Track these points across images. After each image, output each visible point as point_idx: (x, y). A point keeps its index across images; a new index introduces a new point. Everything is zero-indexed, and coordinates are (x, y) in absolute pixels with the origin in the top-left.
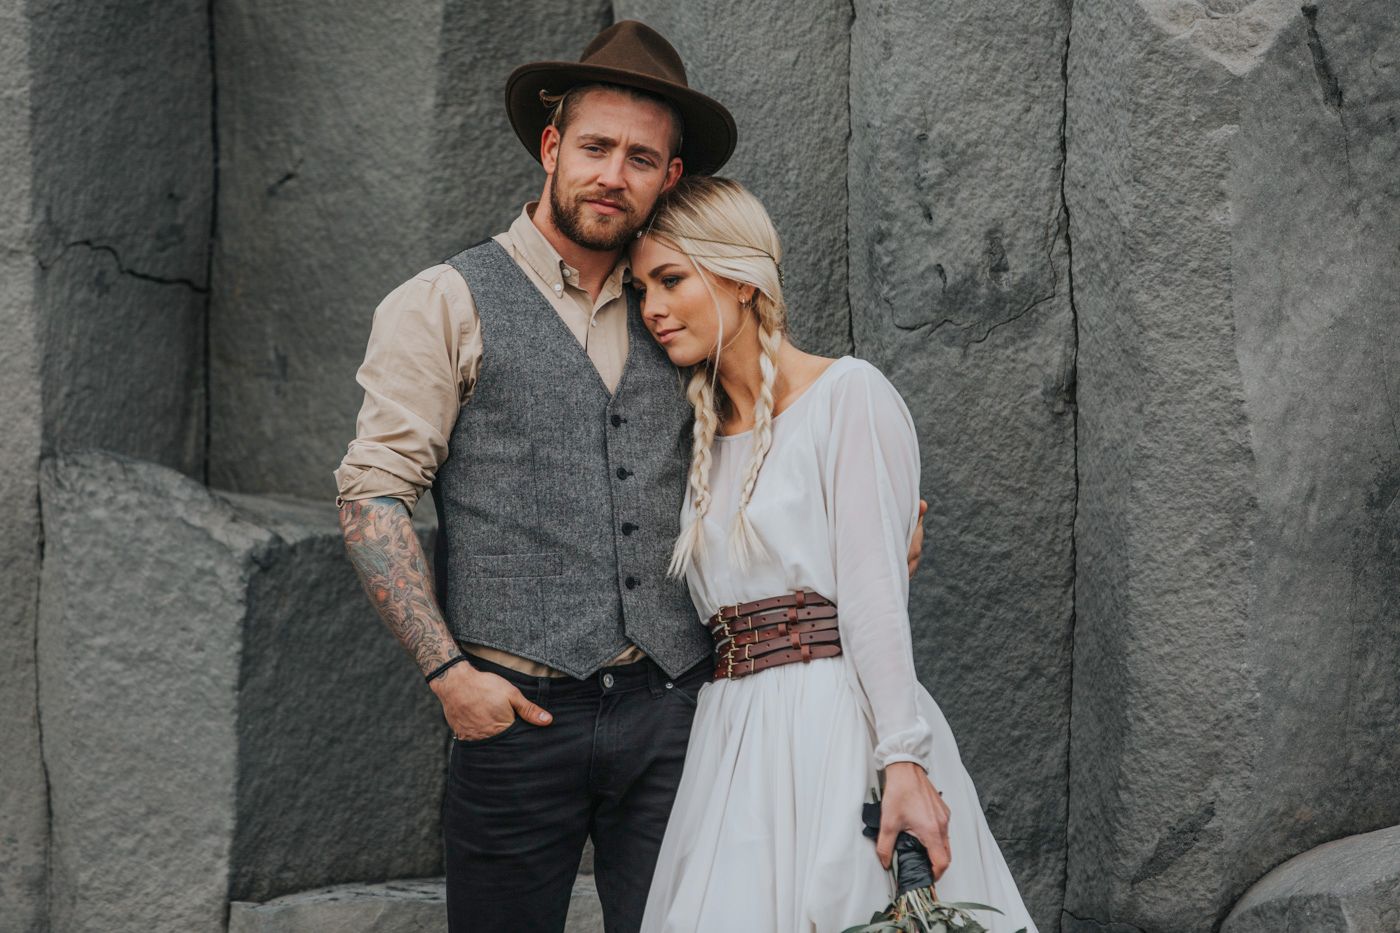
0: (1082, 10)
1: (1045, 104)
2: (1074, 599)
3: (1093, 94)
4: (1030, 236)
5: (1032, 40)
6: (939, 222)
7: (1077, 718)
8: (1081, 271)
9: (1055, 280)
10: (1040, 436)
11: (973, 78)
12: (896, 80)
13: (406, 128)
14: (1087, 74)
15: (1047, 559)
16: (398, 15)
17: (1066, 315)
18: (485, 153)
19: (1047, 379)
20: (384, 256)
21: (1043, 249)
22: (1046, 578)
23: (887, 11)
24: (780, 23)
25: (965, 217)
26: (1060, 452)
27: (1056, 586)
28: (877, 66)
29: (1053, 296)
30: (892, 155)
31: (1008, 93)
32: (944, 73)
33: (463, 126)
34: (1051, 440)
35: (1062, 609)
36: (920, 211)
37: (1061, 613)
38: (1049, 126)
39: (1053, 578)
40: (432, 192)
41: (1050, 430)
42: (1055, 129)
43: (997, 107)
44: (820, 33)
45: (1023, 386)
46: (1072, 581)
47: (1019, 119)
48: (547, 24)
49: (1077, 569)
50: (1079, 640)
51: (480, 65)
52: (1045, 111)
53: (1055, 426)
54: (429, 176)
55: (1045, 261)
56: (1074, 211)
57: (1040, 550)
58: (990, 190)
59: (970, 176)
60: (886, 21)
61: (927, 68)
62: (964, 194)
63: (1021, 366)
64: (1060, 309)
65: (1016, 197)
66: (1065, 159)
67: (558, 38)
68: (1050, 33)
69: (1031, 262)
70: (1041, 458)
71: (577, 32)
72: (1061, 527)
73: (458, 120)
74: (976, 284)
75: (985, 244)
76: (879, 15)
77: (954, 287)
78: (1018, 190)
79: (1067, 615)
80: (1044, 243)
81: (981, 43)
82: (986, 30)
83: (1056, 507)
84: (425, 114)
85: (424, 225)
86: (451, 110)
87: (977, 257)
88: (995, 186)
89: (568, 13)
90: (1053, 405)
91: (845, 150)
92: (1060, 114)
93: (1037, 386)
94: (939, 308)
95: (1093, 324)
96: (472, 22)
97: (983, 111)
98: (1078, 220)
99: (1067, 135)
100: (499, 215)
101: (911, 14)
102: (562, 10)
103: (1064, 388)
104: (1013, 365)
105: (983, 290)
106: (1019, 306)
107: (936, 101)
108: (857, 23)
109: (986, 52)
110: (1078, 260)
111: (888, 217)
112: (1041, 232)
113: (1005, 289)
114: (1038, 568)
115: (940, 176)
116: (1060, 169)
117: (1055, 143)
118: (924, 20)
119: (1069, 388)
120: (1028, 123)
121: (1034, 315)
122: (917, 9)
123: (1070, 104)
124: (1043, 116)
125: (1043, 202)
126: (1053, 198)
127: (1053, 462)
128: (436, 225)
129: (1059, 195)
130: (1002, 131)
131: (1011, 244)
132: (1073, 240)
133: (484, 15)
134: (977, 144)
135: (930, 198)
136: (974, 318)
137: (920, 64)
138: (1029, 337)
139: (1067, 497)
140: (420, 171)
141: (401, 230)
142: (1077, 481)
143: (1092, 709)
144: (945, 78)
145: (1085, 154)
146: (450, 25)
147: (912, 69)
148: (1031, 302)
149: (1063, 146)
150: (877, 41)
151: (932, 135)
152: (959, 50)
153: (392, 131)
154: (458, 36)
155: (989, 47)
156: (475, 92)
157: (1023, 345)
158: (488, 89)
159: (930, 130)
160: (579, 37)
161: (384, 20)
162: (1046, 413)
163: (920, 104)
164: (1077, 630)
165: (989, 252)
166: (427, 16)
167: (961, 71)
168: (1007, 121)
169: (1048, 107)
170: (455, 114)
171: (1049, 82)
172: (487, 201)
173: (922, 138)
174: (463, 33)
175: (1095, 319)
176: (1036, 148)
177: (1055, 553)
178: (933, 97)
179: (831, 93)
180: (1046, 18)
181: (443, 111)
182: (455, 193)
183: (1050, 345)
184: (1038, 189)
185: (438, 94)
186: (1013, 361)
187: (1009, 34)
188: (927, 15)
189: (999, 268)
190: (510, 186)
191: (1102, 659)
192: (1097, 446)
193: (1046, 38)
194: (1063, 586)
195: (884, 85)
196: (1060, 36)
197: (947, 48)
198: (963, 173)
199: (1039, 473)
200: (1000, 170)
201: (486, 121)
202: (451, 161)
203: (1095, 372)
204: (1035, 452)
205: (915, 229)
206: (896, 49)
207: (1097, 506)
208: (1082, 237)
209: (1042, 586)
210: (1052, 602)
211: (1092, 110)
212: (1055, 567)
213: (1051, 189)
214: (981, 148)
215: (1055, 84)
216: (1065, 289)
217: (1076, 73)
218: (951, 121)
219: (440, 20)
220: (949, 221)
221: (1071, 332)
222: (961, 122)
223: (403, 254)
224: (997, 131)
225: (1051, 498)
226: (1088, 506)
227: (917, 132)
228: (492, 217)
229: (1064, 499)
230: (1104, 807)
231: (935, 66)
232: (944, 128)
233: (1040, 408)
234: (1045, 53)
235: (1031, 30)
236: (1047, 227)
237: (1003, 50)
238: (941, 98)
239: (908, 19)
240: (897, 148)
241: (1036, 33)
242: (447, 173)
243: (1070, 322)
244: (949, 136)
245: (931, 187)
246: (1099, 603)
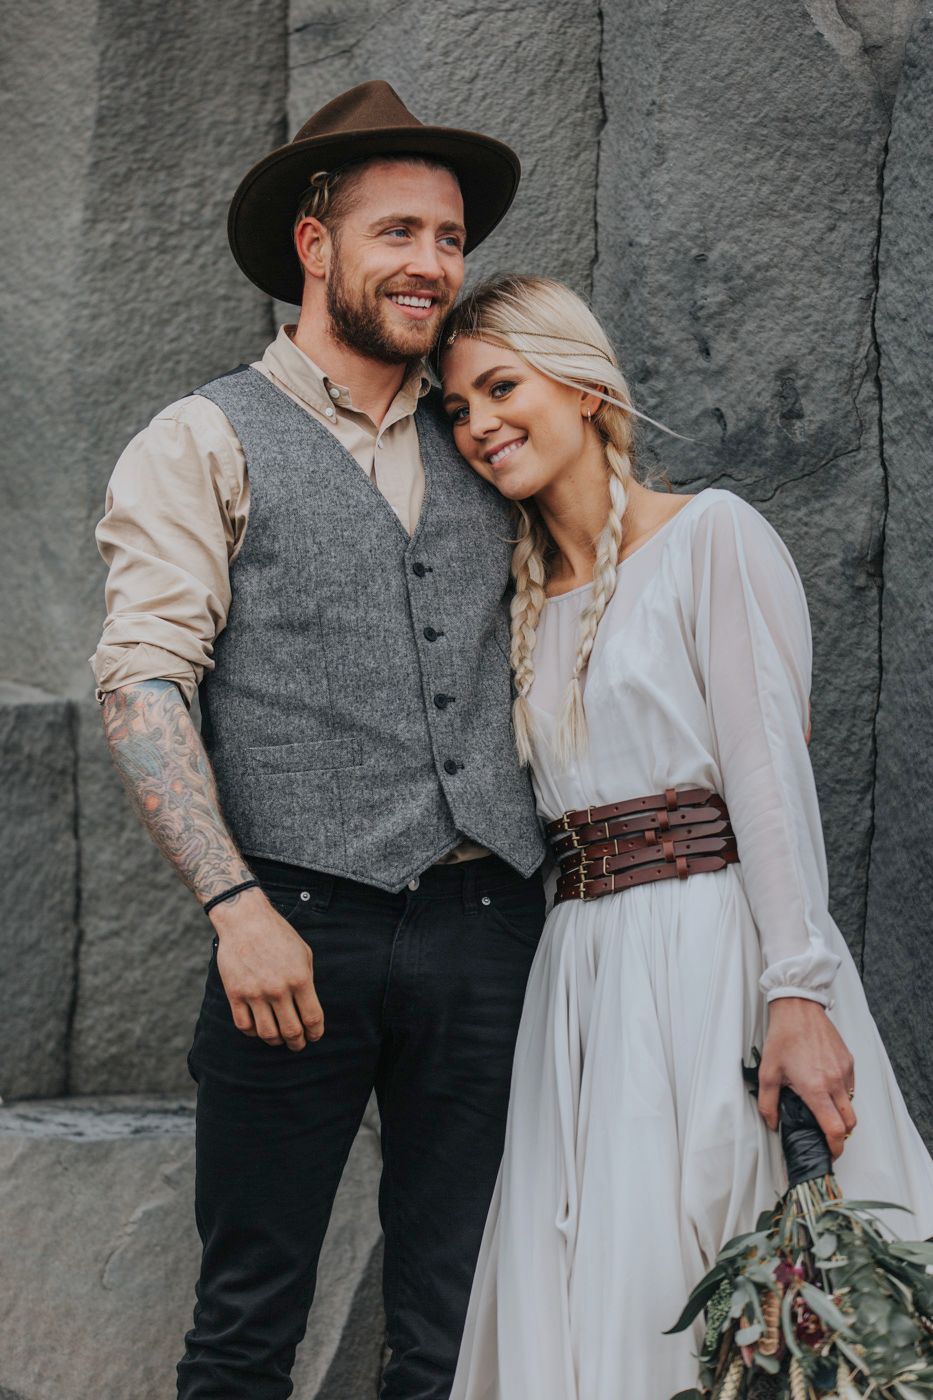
0: (908, 110)
1: (854, 222)
2: (873, 808)
3: (923, 208)
4: (830, 377)
5: (841, 146)
6: (718, 359)
7: (874, 949)
8: (897, 421)
9: (861, 430)
10: (836, 614)
11: (765, 190)
12: (669, 190)
13: (47, 247)
14: (914, 185)
15: (840, 759)
16: (41, 119)
17: (876, 471)
18: (138, 277)
19: (848, 547)
20: (17, 391)
21: (847, 393)
22: (838, 782)
23: (661, 109)
24: (515, 126)
25: (750, 353)
26: (859, 634)
27: (850, 792)
28: (643, 175)
29: (858, 449)
30: (664, 278)
31: (808, 209)
32: (731, 182)
33: (114, 245)
34: (849, 619)
35: (857, 819)
36: (695, 345)
37: (855, 824)
38: (858, 248)
39: (847, 782)
40: (77, 319)
41: (849, 608)
42: (867, 252)
43: (794, 224)
44: (564, 138)
45: (817, 555)
46: (870, 786)
47: (822, 239)
48: (214, 133)
49: (878, 772)
50: (878, 857)
51: (135, 177)
52: (855, 230)
53: (856, 603)
54: (74, 301)
55: (849, 408)
56: (890, 349)
57: (832, 748)
58: (783, 323)
59: (759, 305)
60: (660, 121)
61: (709, 177)
62: (751, 326)
63: (814, 531)
64: (866, 465)
65: (815, 331)
66: (877, 287)
67: (225, 150)
68: (864, 139)
69: (832, 408)
70: (836, 640)
71: (246, 143)
72: (858, 722)
73: (109, 239)
74: (763, 433)
75: (775, 386)
76: (649, 114)
77: (735, 435)
78: (817, 323)
79: (863, 826)
80: (848, 386)
81: (777, 148)
82: (784, 133)
83: (854, 698)
84: (72, 230)
85: (66, 356)
86: (101, 226)
87: (765, 401)
88: (788, 317)
89: (236, 122)
90: (853, 578)
91: (590, 276)
92: (874, 234)
93: (835, 556)
94: (716, 460)
95: (913, 483)
96: (128, 128)
97: (776, 229)
98: (894, 358)
99: (881, 259)
100: (151, 348)
101: (692, 112)
102: (231, 118)
103: (869, 558)
104: (805, 529)
105: (772, 440)
106: (815, 460)
107: (718, 215)
108: (608, 126)
109: (782, 159)
110: (892, 407)
111: (657, 351)
112: (844, 373)
113: (799, 439)
114: (829, 770)
115: (721, 304)
116: (871, 299)
117: (865, 268)
118: (707, 119)
119: (873, 560)
120: (832, 243)
121: (834, 471)
122: (698, 107)
123: (887, 222)
124: (851, 236)
125: (848, 338)
126: (861, 333)
127: (851, 645)
128: (80, 357)
129: (868, 330)
130: (800, 253)
131: (806, 387)
132: (884, 383)
133: (141, 120)
134: (768, 267)
135: (708, 330)
136: (759, 472)
137: (700, 172)
138: (826, 497)
139: (867, 687)
140: (64, 295)
141: (37, 361)
142: (881, 669)
143: (898, 939)
144: (732, 188)
145: (909, 281)
146: (102, 130)
147: (691, 177)
148: (831, 455)
149: (875, 272)
150: (645, 144)
151: (713, 256)
152: (749, 156)
153: (30, 250)
154: (112, 142)
155: (787, 153)
156: (129, 208)
157: (818, 506)
158: (144, 204)
159: (709, 249)
160: (248, 150)
161: (24, 124)
162: (845, 587)
163: (700, 219)
164: (875, 844)
165: (780, 395)
166: (76, 120)
167: (752, 181)
168: (806, 241)
169: (859, 225)
170: (105, 232)
171: (860, 196)
172: (139, 332)
173: (700, 259)
174: (117, 140)
175: (916, 478)
176: (840, 274)
177: (851, 753)
178: (716, 210)
179: (573, 209)
180: (860, 120)
181: (91, 228)
182: (103, 321)
183: (853, 507)
184: (842, 322)
185: (87, 208)
186: (806, 524)
187: (813, 138)
188: (712, 114)
189: (792, 415)
190: (166, 316)
191: (919, 882)
192: (914, 628)
193: (859, 143)
194: (858, 792)
195: (655, 196)
196: (877, 142)
197: (735, 153)
198: (750, 300)
199: (834, 657)
200: (796, 298)
201: (141, 240)
202: (99, 284)
203: (914, 540)
204: (829, 633)
205: (688, 366)
206: (672, 154)
207: (912, 699)
208: (900, 380)
209: (833, 791)
210: (844, 810)
211: (922, 228)
212: (850, 770)
213: (858, 323)
214: (774, 272)
215: (868, 199)
216: (874, 441)
217: (898, 184)
218: (737, 240)
219: (92, 124)
220: (731, 358)
221: (880, 492)
222: (749, 241)
223: (40, 390)
224: (793, 253)
225: (847, 688)
226: (897, 698)
227: (695, 252)
228: (144, 350)
229: (864, 689)
230: (920, 1059)
231: (719, 174)
232: (727, 248)
233: (838, 581)
234: (857, 161)
235: (840, 133)
236: (853, 367)
237: (803, 157)
238: (725, 212)
239: (687, 118)
240: (669, 270)
241: (847, 137)
242: (95, 298)
243: (879, 481)
244: (734, 257)
245: (710, 317)
246: (914, 814)
